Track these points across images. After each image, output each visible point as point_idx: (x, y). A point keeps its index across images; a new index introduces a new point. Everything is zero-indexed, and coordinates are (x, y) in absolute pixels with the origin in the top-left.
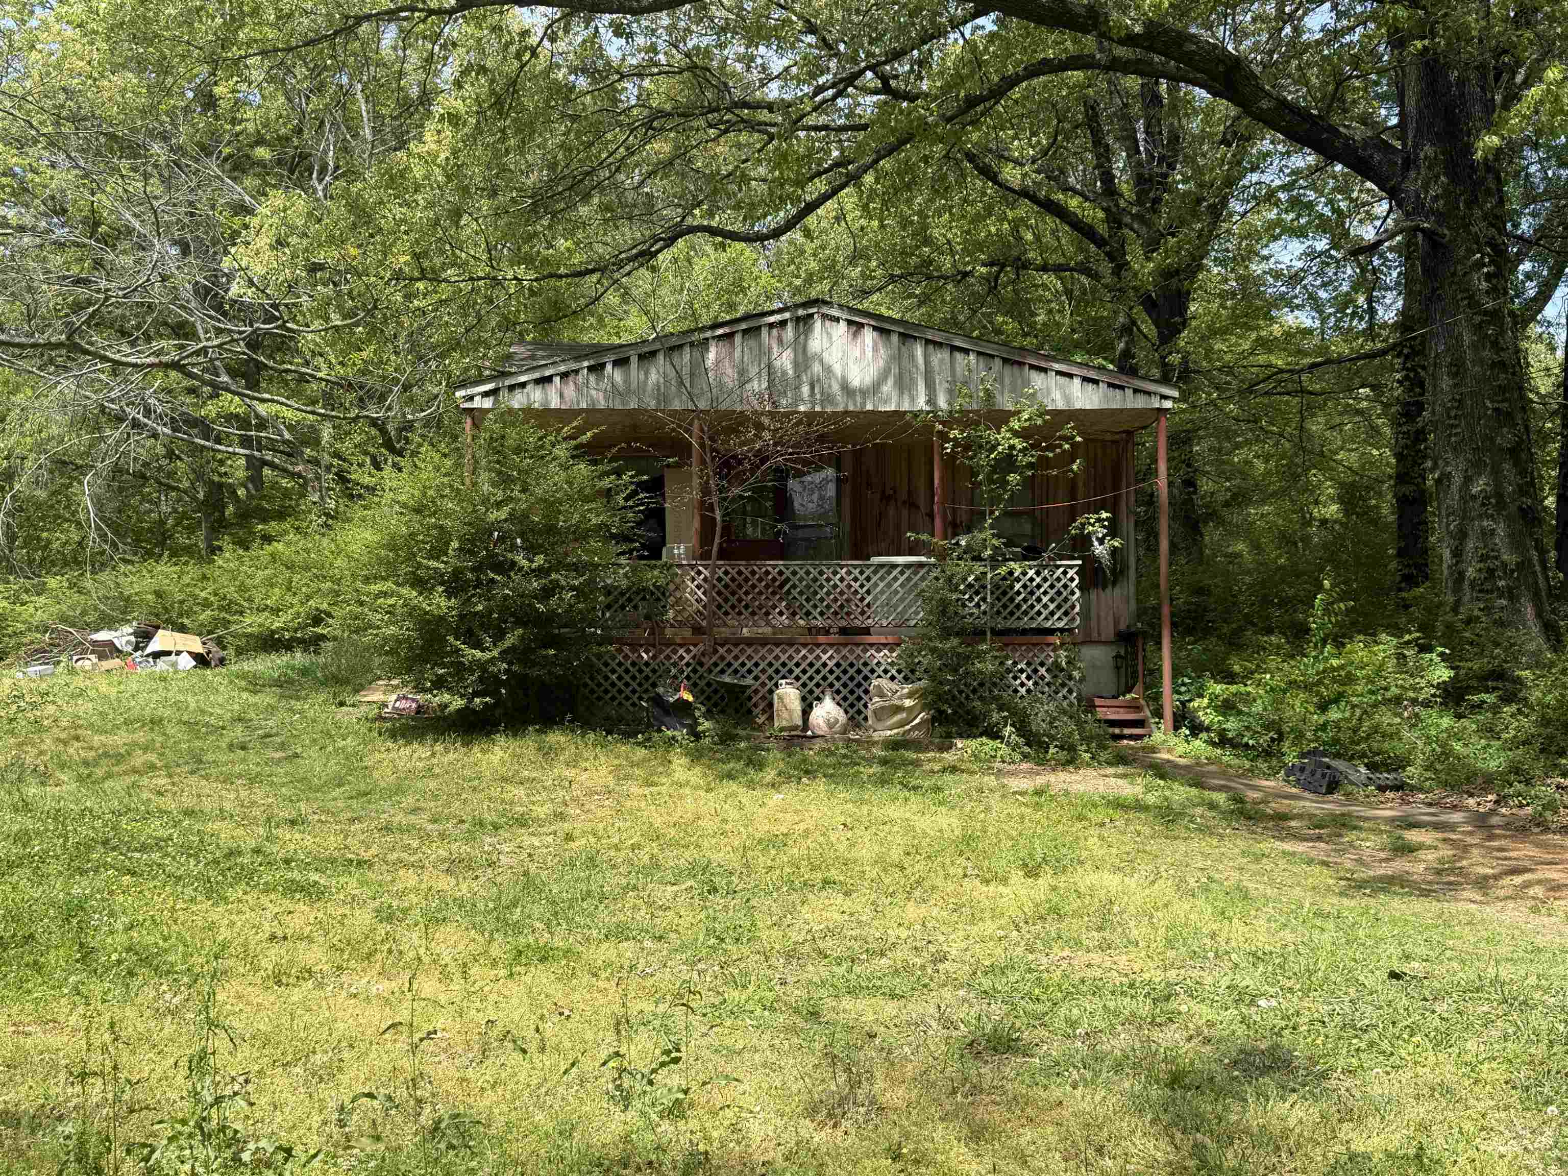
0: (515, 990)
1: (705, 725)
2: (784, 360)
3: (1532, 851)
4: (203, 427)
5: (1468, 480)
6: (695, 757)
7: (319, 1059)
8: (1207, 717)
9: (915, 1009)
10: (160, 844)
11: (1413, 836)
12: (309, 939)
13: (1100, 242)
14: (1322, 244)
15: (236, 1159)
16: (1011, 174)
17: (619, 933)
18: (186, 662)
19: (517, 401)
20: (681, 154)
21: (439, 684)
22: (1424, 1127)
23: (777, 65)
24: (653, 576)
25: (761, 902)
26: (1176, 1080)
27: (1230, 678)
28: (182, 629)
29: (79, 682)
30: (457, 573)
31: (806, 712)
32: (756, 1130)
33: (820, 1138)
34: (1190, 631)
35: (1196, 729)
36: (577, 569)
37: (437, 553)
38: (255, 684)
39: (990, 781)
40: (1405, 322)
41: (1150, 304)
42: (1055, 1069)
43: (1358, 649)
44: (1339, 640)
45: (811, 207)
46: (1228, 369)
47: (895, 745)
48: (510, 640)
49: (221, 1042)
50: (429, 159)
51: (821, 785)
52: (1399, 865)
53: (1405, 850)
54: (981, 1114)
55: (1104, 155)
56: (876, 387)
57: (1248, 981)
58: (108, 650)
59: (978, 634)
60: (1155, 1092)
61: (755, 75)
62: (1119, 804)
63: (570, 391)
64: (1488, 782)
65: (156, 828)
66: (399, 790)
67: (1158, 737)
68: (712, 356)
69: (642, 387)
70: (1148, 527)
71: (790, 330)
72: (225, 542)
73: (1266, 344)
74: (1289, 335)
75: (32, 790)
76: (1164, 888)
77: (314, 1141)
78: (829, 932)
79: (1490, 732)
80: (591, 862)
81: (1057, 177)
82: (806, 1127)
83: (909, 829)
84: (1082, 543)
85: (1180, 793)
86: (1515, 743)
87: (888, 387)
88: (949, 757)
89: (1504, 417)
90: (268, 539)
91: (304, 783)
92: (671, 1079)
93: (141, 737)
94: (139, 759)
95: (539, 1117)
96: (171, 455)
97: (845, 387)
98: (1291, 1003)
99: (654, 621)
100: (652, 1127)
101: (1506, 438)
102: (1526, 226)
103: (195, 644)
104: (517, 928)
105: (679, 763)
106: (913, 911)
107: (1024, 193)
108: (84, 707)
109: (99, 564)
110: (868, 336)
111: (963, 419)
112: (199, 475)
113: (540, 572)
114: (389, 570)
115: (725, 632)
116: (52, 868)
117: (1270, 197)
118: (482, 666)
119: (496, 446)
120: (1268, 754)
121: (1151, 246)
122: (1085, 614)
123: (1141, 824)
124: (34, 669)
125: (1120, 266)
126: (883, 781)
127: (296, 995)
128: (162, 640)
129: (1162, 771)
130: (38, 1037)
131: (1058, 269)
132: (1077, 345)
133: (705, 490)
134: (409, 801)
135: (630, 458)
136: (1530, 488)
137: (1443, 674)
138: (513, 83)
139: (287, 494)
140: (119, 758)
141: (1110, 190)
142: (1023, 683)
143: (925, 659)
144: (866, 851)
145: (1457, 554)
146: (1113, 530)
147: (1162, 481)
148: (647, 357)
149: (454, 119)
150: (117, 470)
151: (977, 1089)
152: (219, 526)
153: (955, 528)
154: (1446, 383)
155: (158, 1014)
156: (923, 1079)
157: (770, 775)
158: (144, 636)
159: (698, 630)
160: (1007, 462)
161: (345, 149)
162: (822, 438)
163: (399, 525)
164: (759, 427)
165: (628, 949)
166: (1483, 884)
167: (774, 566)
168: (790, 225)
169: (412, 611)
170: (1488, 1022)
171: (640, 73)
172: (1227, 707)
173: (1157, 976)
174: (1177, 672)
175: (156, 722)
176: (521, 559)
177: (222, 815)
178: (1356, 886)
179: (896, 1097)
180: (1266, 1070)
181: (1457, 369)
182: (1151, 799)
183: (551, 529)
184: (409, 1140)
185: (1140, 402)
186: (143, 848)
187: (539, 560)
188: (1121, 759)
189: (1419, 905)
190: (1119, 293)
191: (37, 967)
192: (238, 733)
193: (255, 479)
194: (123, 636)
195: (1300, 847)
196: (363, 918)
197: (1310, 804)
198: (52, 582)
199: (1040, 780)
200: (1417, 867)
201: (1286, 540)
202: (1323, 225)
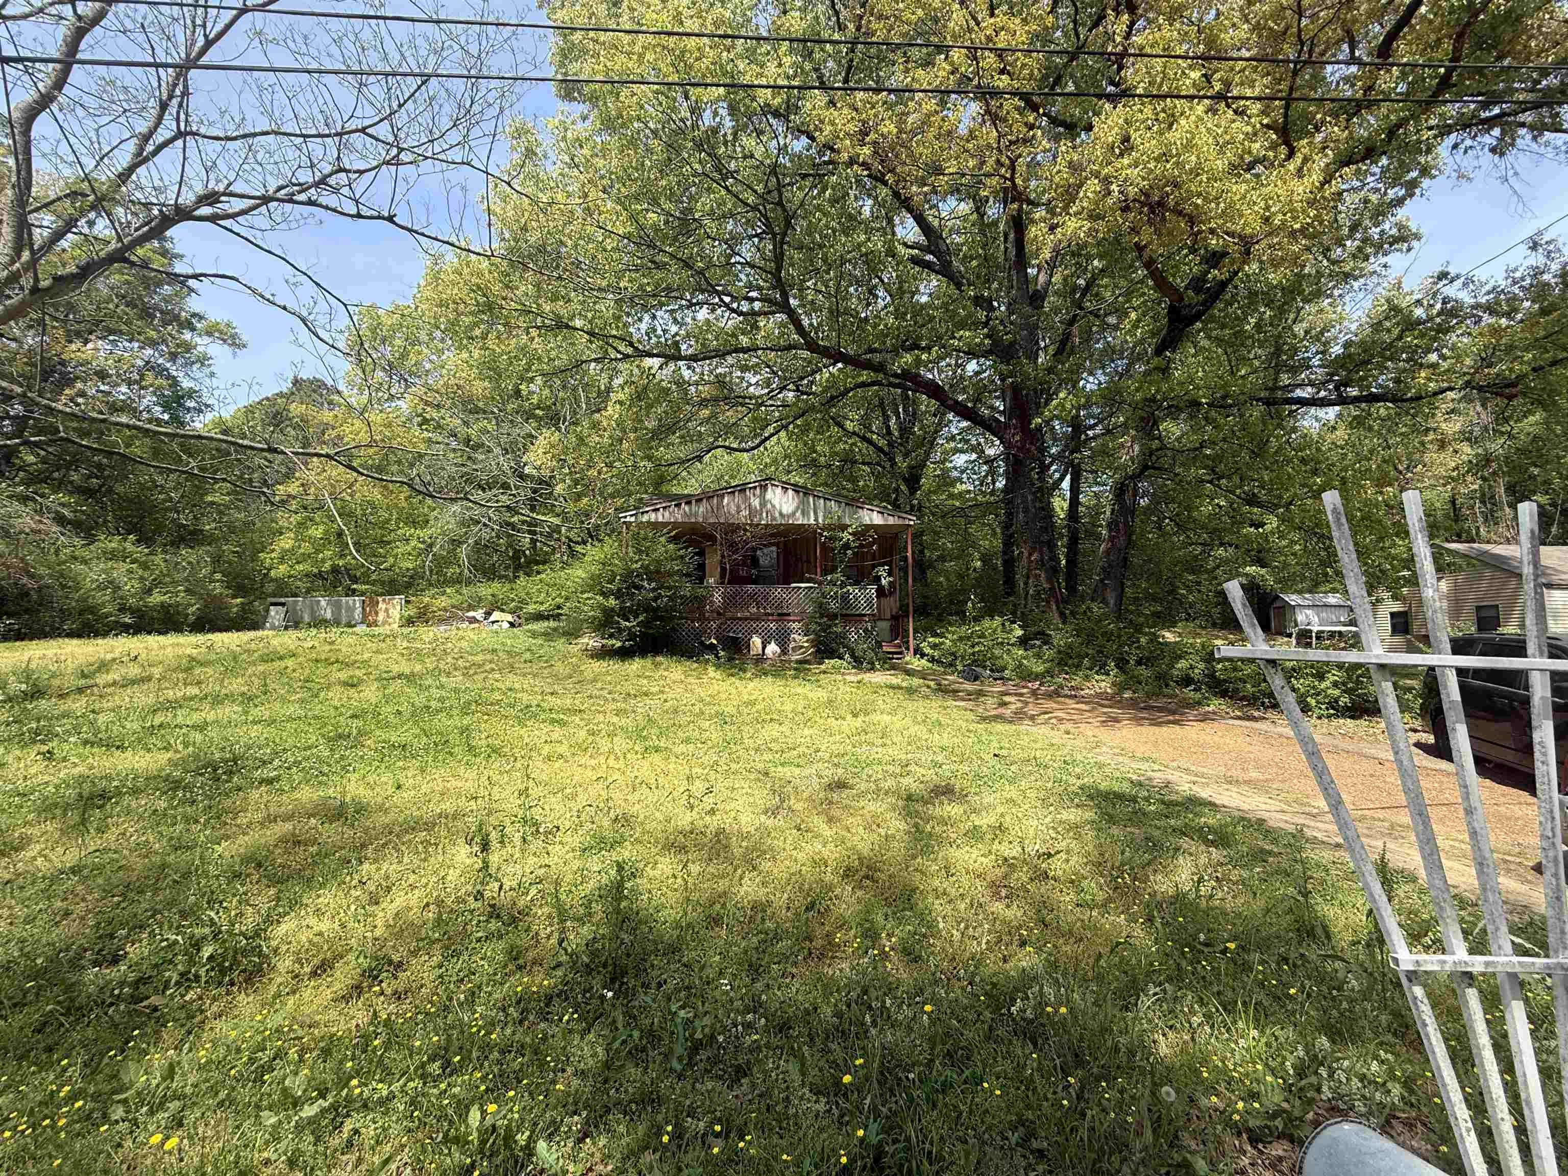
0: (646, 764)
1: (722, 653)
2: (756, 503)
3: (1055, 706)
4: (513, 526)
5: (1030, 555)
6: (718, 667)
7: (568, 791)
8: (928, 650)
9: (807, 772)
10: (498, 702)
11: (1007, 699)
12: (560, 742)
13: (885, 454)
14: (974, 456)
15: (537, 831)
16: (849, 425)
17: (687, 741)
18: (506, 625)
19: (645, 518)
20: (713, 415)
21: (611, 636)
22: (1002, 815)
23: (753, 380)
24: (700, 591)
25: (746, 729)
26: (909, 798)
27: (936, 635)
28: (503, 611)
29: (461, 633)
30: (619, 590)
31: (764, 648)
32: (744, 819)
33: (770, 822)
34: (921, 614)
35: (923, 655)
36: (669, 588)
37: (610, 582)
38: (534, 634)
39: (839, 677)
40: (1006, 490)
41: (905, 480)
42: (862, 795)
43: (986, 623)
44: (976, 619)
45: (767, 439)
46: (937, 506)
47: (799, 662)
48: (641, 618)
49: (531, 783)
50: (610, 418)
51: (770, 679)
52: (1001, 710)
53: (1004, 704)
54: (832, 812)
55: (887, 419)
56: (794, 513)
57: (940, 758)
58: (473, 620)
59: (835, 616)
60: (900, 803)
61: (745, 384)
62: (892, 687)
63: (667, 514)
64: (1038, 677)
65: (497, 696)
66: (595, 680)
67: (908, 658)
68: (726, 501)
69: (696, 513)
70: (905, 570)
71: (758, 491)
72: (521, 573)
73: (951, 496)
74: (960, 493)
75: (444, 679)
76: (908, 721)
77: (568, 824)
78: (774, 740)
79: (1038, 656)
80: (676, 711)
81: (868, 428)
82: (763, 818)
83: (806, 697)
84: (878, 579)
85: (916, 682)
86: (1048, 661)
87: (798, 514)
88: (823, 667)
89: (1044, 530)
90: (538, 573)
91: (557, 678)
92: (709, 801)
93: (488, 657)
94: (488, 667)
95: (657, 814)
96: (498, 537)
97: (781, 514)
98: (955, 767)
99: (701, 608)
100: (702, 818)
101: (1045, 538)
102: (1053, 450)
103: (510, 618)
104: (645, 738)
105: (711, 670)
106: (807, 732)
107: (854, 433)
108: (464, 644)
109: (469, 582)
110: (790, 492)
111: (829, 527)
112: (510, 545)
113: (654, 590)
114: (591, 589)
115: (729, 615)
116: (455, 712)
117: (953, 438)
118: (629, 629)
119: (636, 536)
120: (951, 665)
121: (906, 455)
122: (878, 608)
123: (900, 695)
124: (442, 628)
125: (893, 464)
126: (796, 677)
127: (557, 765)
128: (496, 615)
129: (908, 672)
130: (454, 783)
131: (868, 464)
132: (876, 496)
133: (723, 556)
134: (599, 685)
135: (690, 543)
136: (1055, 558)
137: (1019, 633)
138: (645, 388)
139: (547, 553)
140: (480, 666)
141: (889, 432)
142: (853, 637)
143: (813, 627)
144: (788, 707)
145: (1026, 584)
146: (890, 575)
147: (909, 554)
148: (699, 501)
149: (621, 403)
150: (476, 543)
151: (831, 803)
152: (518, 567)
153: (825, 572)
154: (1021, 515)
155: (501, 773)
156: (810, 799)
157: (749, 675)
158: (488, 614)
159: (719, 614)
160: (847, 546)
161: (575, 413)
162: (772, 535)
163: (595, 569)
164: (745, 530)
165: (691, 747)
166: (1032, 718)
167: (750, 588)
168: (758, 446)
169: (600, 605)
170: (1031, 774)
171: (697, 384)
172: (934, 646)
173: (903, 757)
174: (916, 631)
175: (494, 651)
176: (645, 584)
177: (523, 690)
178: (984, 719)
179: (799, 806)
180: (944, 794)
181: (1026, 510)
182: (904, 684)
183: (658, 572)
184: (606, 823)
185: (900, 522)
186: (492, 704)
187: (653, 585)
188: (893, 667)
189: (1007, 727)
190: (893, 475)
191: (451, 754)
192: (528, 656)
193: (534, 547)
194: (479, 614)
195: (962, 704)
196: (583, 734)
197: (968, 686)
198: (448, 590)
199: (860, 677)
200: (1007, 712)
201: (961, 577)
202: (973, 449)
